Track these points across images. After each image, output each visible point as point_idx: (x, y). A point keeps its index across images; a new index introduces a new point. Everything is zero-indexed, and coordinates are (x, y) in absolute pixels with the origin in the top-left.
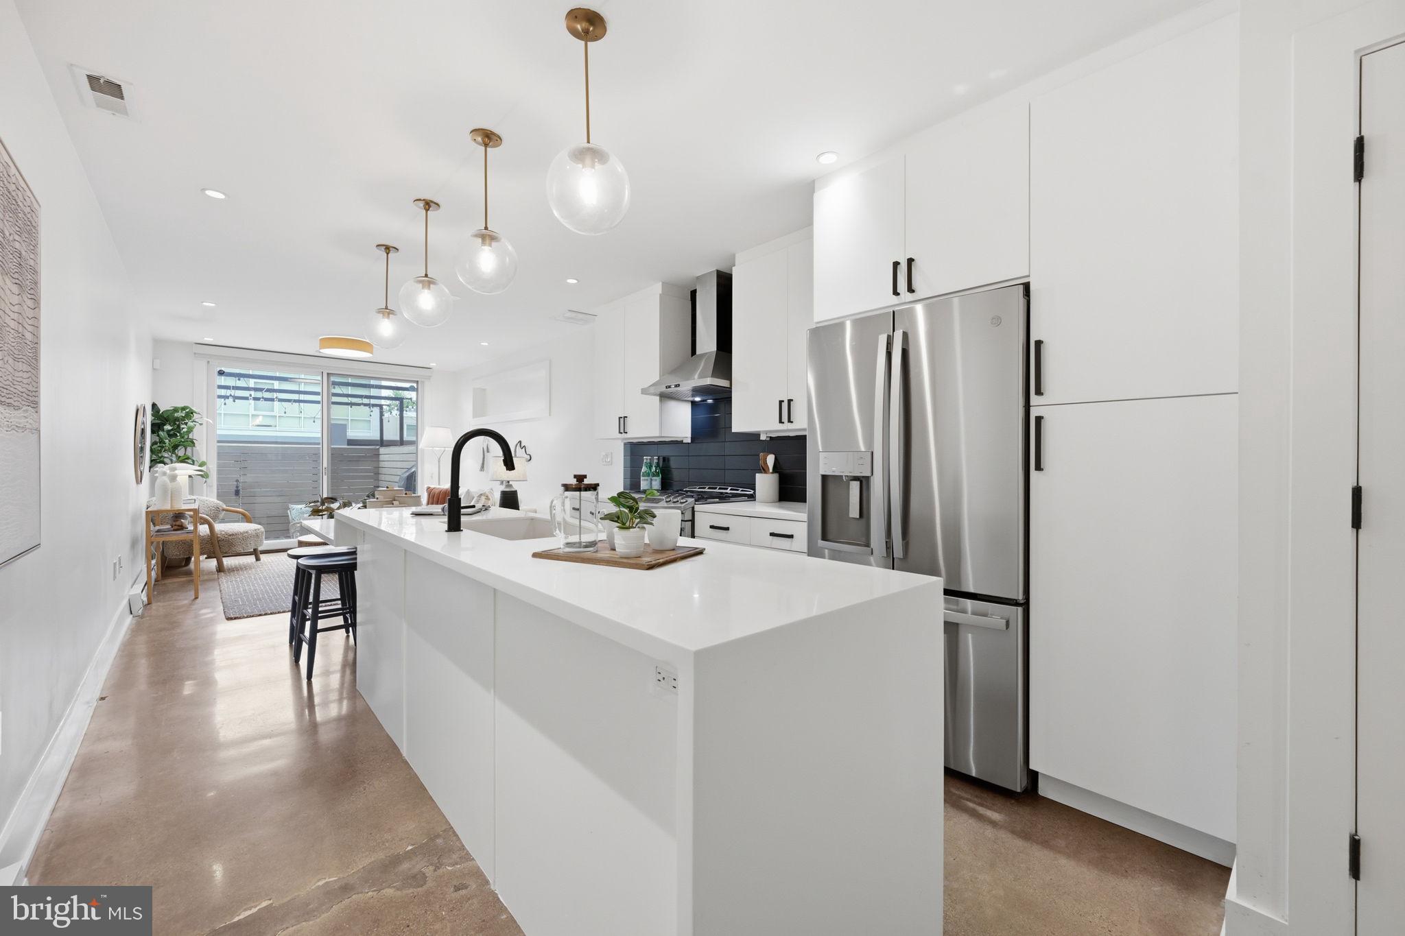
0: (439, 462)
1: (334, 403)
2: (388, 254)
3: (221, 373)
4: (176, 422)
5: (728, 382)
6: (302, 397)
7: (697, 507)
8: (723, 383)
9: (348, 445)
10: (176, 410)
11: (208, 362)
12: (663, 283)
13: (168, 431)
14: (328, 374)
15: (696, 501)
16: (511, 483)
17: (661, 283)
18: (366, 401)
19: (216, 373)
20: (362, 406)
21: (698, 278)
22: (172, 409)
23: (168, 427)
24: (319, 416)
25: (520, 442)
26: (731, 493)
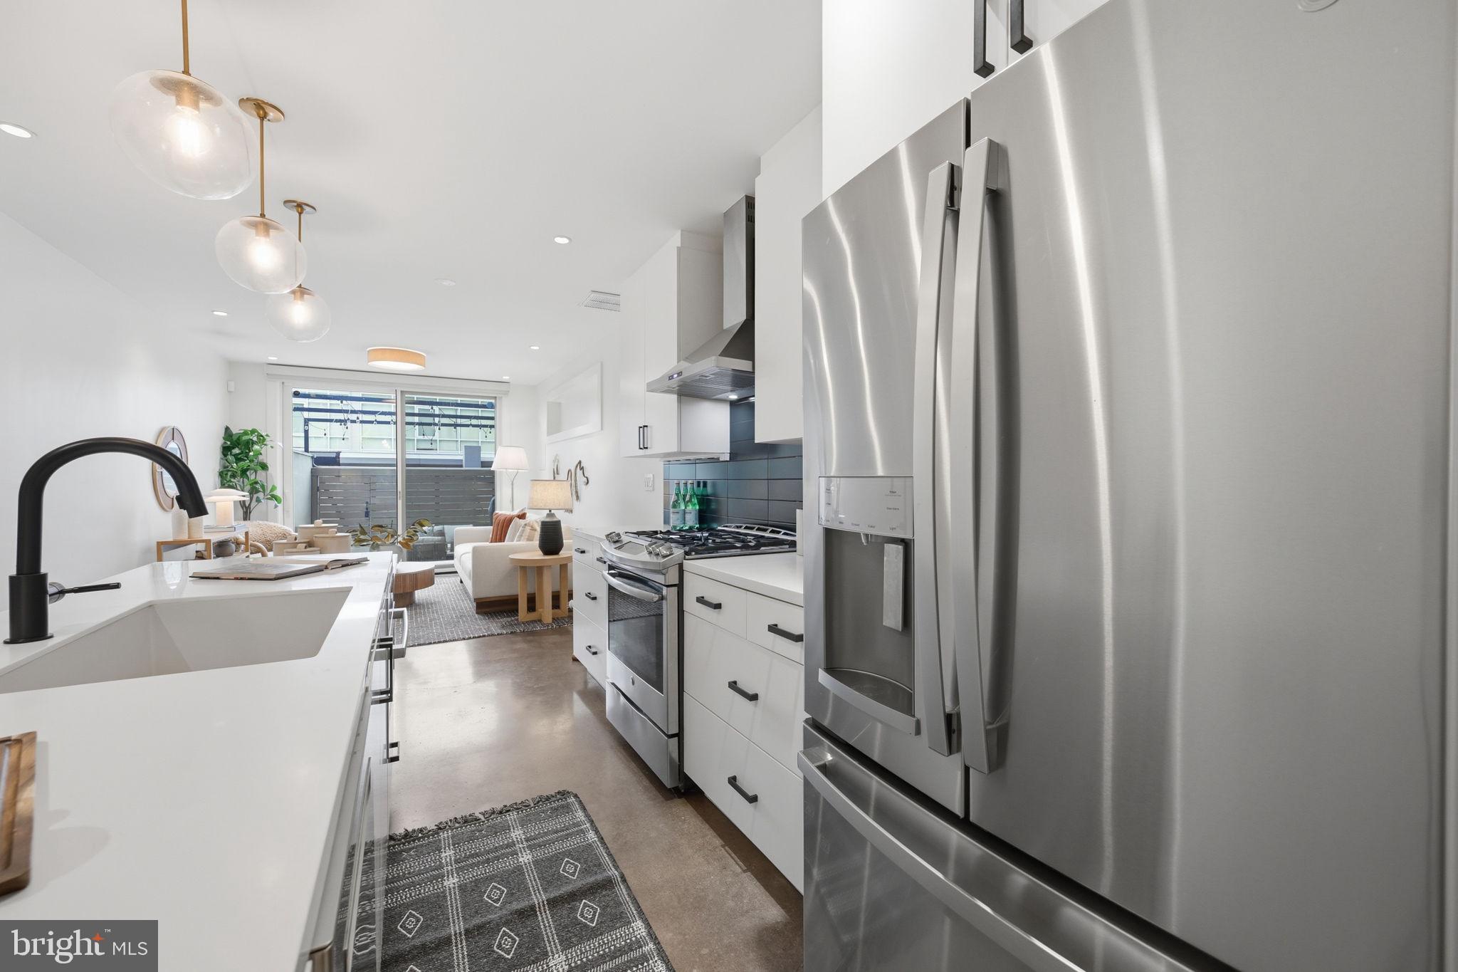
0: (512, 484)
1: (408, 423)
2: (300, 214)
3: (297, 394)
4: (248, 445)
5: (750, 363)
6: (459, 421)
7: (688, 565)
8: (743, 365)
9: (482, 467)
10: (246, 433)
11: (283, 383)
12: (682, 231)
13: (235, 456)
14: (402, 392)
15: (687, 553)
16: (553, 511)
17: (680, 231)
18: (474, 422)
19: (291, 395)
20: (471, 428)
21: (726, 214)
22: (242, 431)
23: (236, 451)
24: (393, 437)
25: (580, 462)
26: (768, 538)
